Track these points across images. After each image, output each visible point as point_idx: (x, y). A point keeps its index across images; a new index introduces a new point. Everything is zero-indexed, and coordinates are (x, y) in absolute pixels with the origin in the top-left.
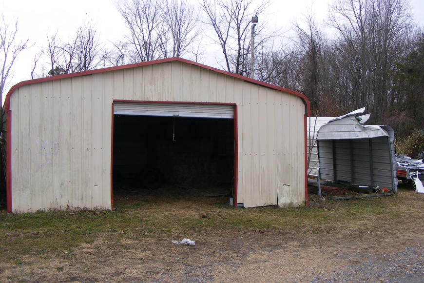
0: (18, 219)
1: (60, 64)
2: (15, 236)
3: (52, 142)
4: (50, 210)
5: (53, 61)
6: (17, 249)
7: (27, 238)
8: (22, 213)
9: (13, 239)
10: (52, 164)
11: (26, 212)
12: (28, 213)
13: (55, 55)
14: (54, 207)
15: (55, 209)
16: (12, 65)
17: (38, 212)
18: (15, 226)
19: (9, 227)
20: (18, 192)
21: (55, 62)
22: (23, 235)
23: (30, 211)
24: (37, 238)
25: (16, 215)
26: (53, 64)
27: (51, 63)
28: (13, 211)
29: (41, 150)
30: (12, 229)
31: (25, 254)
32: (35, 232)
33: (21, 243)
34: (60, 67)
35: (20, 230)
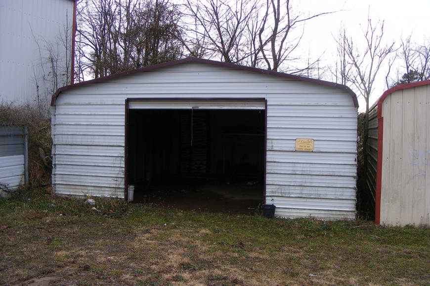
0: (387, 233)
1: (415, 68)
2: (386, 252)
3: (426, 152)
4: (421, 225)
5: (408, 64)
6: (391, 269)
7: (399, 256)
8: (390, 226)
9: (385, 256)
10: (425, 175)
11: (394, 225)
12: (396, 227)
13: (409, 58)
14: (424, 223)
15: (426, 225)
16: (378, 69)
17: (408, 226)
18: (385, 241)
19: (378, 240)
20: (387, 203)
21: (410, 65)
22: (394, 252)
23: (398, 225)
24: (411, 258)
25: (383, 228)
26: (408, 68)
27: (406, 66)
28: (381, 223)
29: (414, 159)
30: (382, 243)
31: (400, 276)
32: (408, 250)
33: (394, 262)
34: (414, 70)
35: (390, 246)
